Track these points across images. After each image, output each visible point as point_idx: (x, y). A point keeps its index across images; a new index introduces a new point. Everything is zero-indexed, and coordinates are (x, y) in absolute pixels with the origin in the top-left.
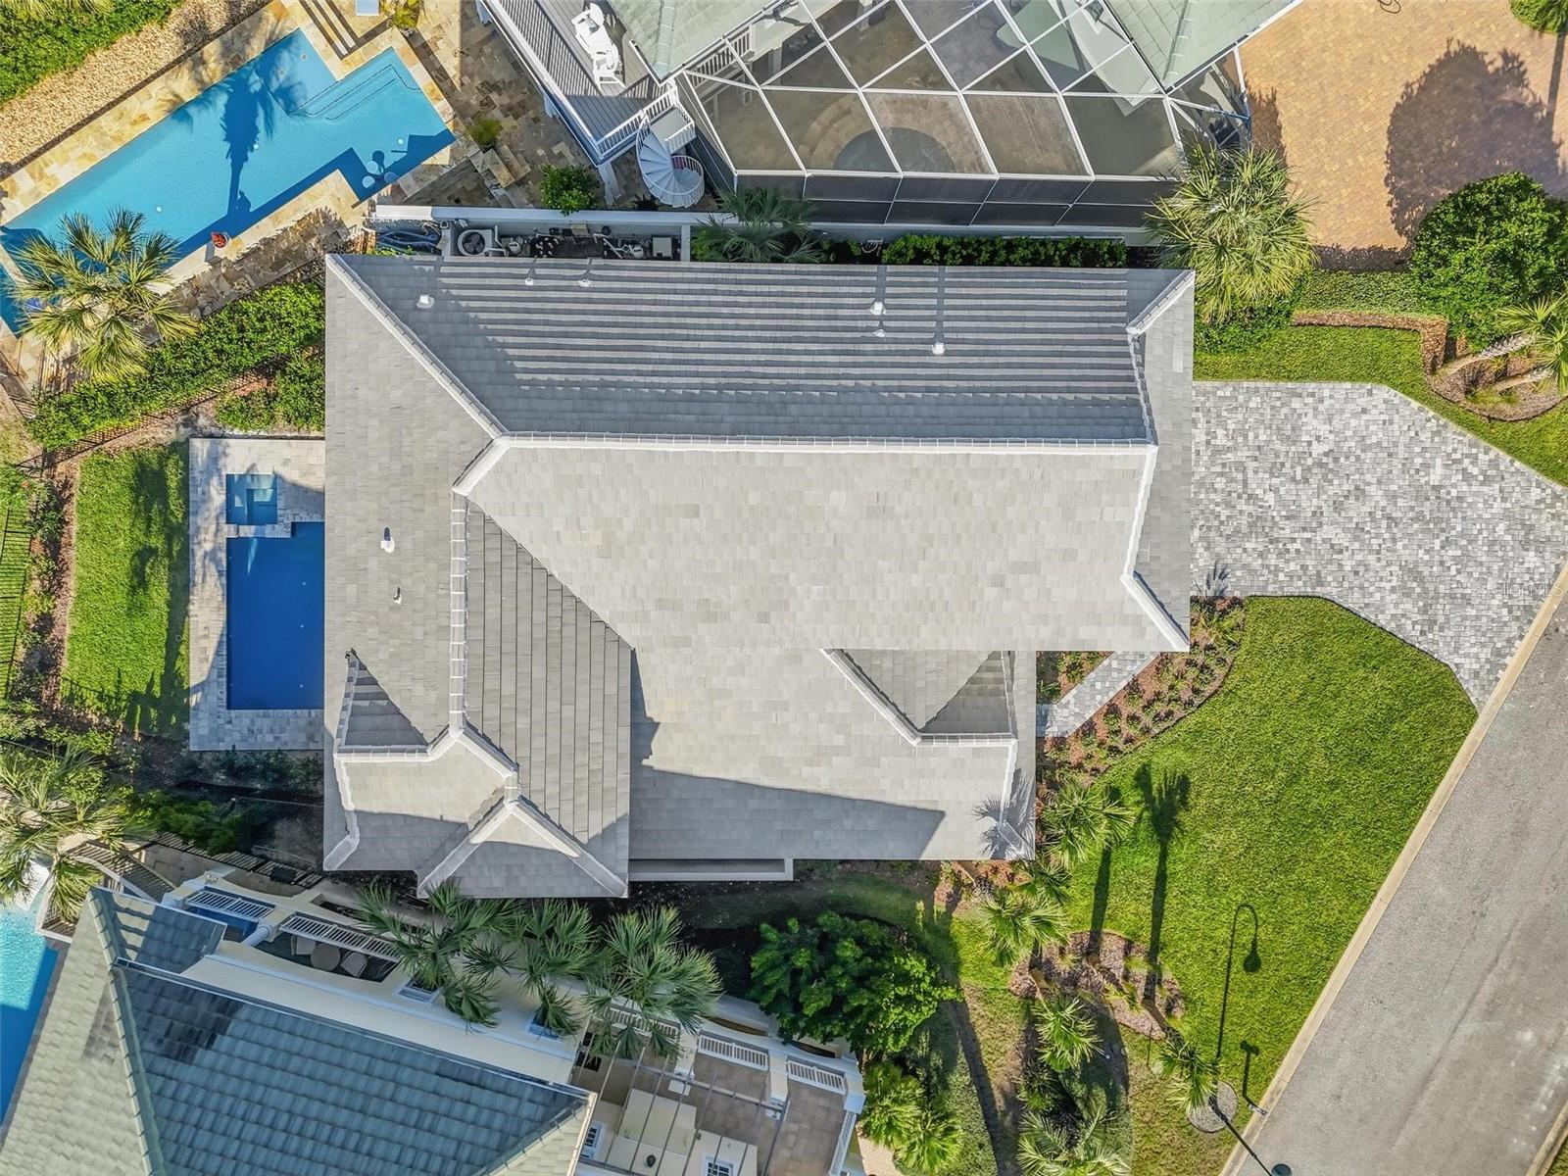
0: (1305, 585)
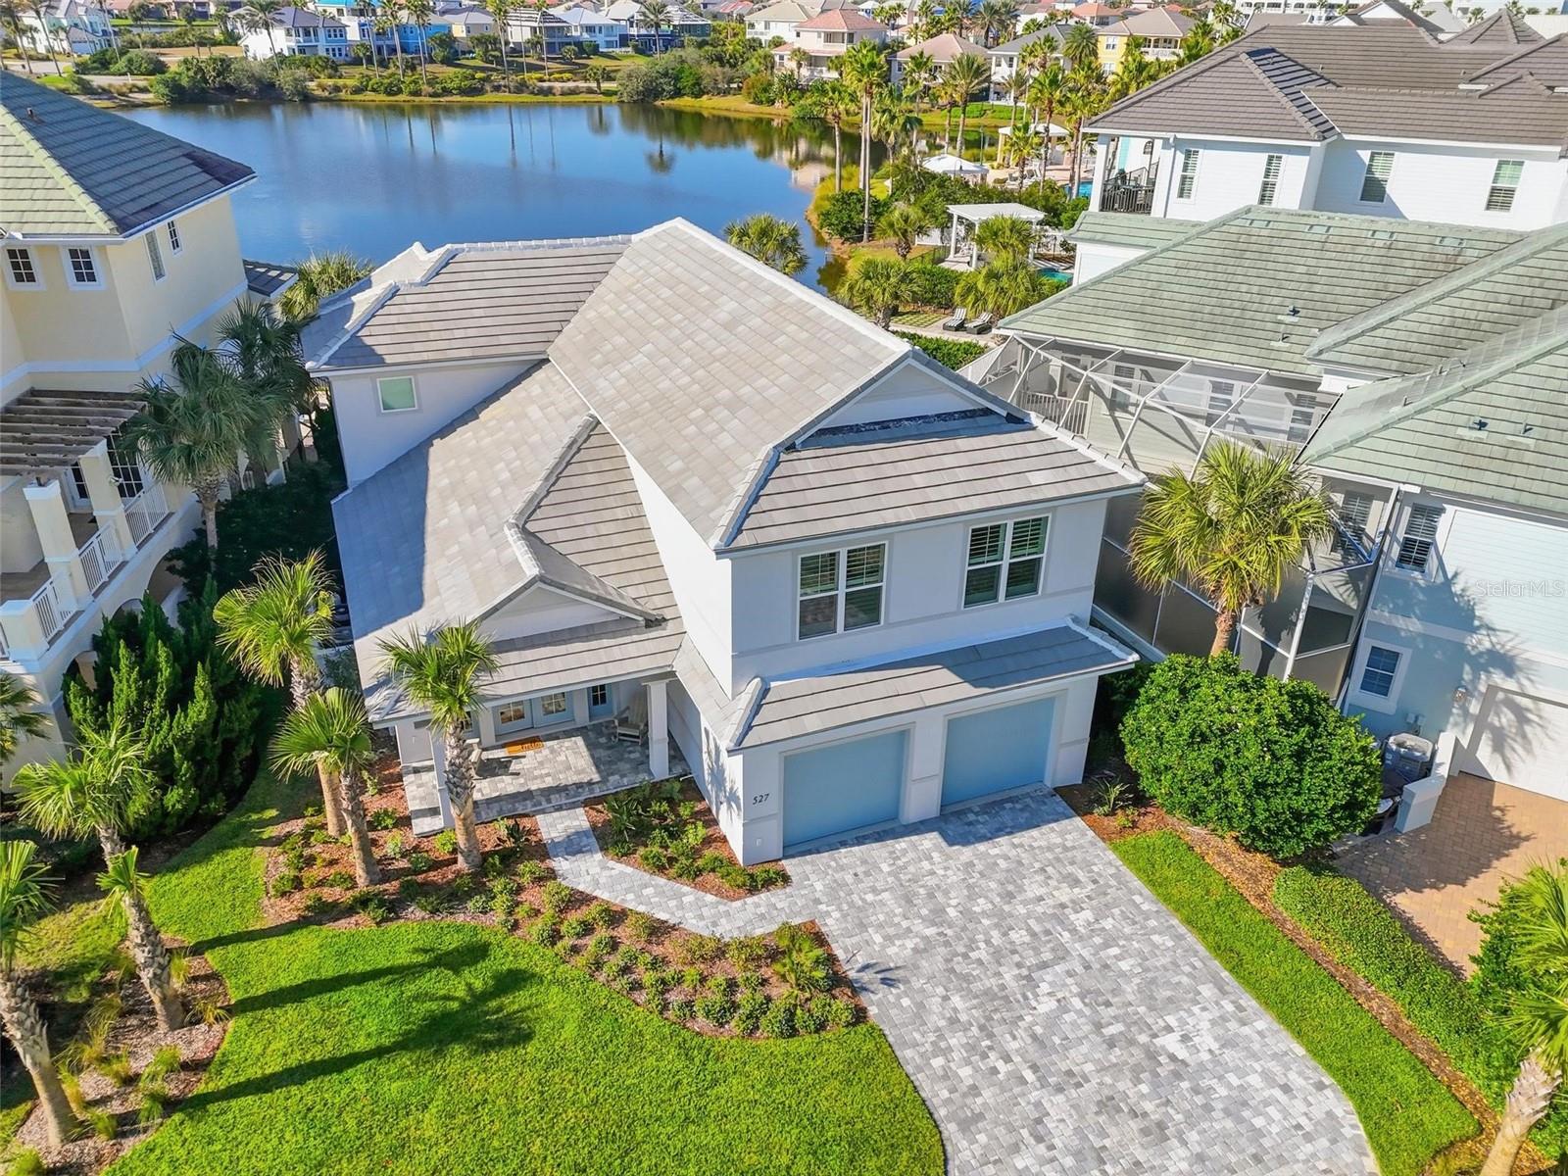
0: (947, 1102)
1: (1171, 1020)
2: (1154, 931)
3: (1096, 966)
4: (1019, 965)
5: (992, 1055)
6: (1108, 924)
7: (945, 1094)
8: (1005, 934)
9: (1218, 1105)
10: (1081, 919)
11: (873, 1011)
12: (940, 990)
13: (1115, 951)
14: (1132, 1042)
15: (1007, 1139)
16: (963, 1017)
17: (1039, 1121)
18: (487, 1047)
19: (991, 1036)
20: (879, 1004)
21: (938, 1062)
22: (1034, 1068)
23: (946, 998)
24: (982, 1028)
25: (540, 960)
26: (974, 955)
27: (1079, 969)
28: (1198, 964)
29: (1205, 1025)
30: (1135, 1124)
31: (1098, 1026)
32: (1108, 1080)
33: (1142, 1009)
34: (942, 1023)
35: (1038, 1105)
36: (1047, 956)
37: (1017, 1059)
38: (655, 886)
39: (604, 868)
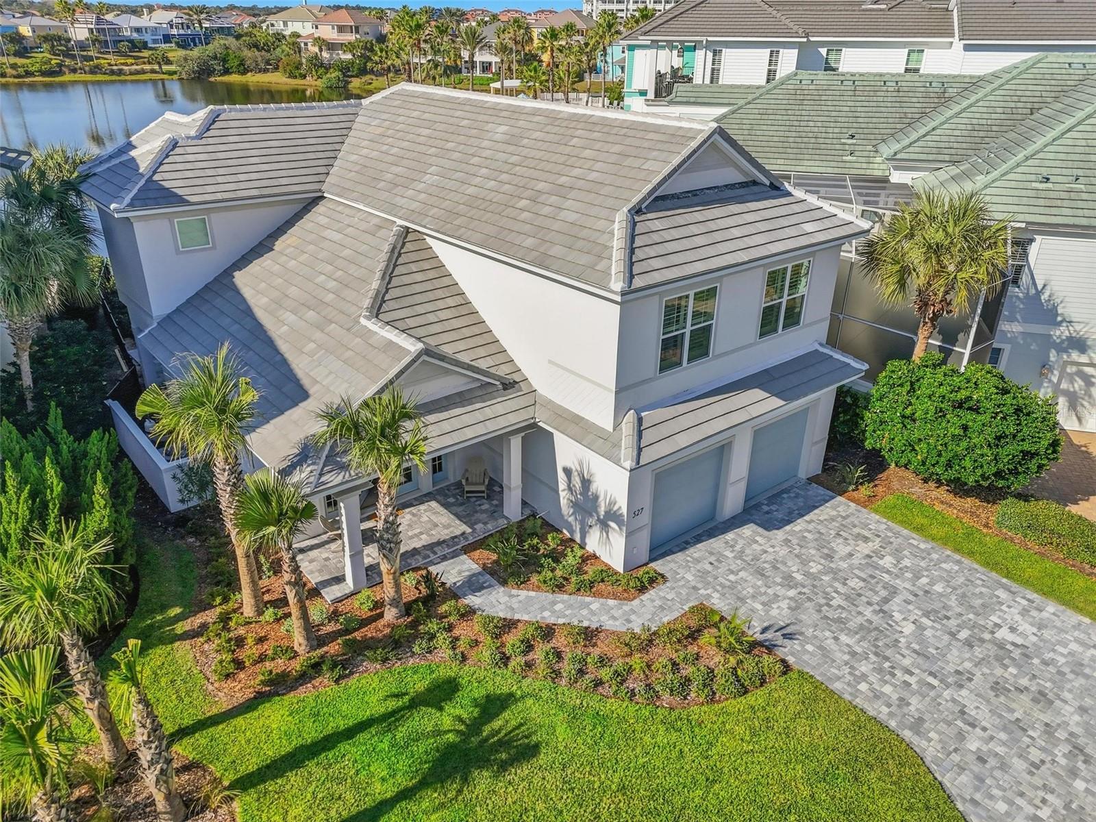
0: (891, 714)
1: (995, 619)
2: (940, 561)
3: (921, 593)
4: (869, 604)
5: (899, 673)
6: (906, 562)
7: (885, 710)
8: (845, 584)
9: (1066, 670)
10: (888, 561)
11: (791, 660)
12: (827, 634)
13: (924, 580)
14: (982, 641)
15: (952, 732)
16: (859, 650)
17: (963, 712)
18: (504, 767)
19: (887, 659)
20: (792, 654)
21: (863, 687)
22: (931, 674)
23: (836, 639)
24: (876, 654)
25: (503, 682)
26: (834, 603)
27: (911, 598)
28: (983, 577)
29: (1018, 618)
30: (1025, 698)
31: (953, 635)
32: (986, 671)
33: (971, 616)
34: (846, 657)
35: (954, 701)
36: (884, 593)
37: (917, 671)
38: (563, 602)
39: (511, 596)
